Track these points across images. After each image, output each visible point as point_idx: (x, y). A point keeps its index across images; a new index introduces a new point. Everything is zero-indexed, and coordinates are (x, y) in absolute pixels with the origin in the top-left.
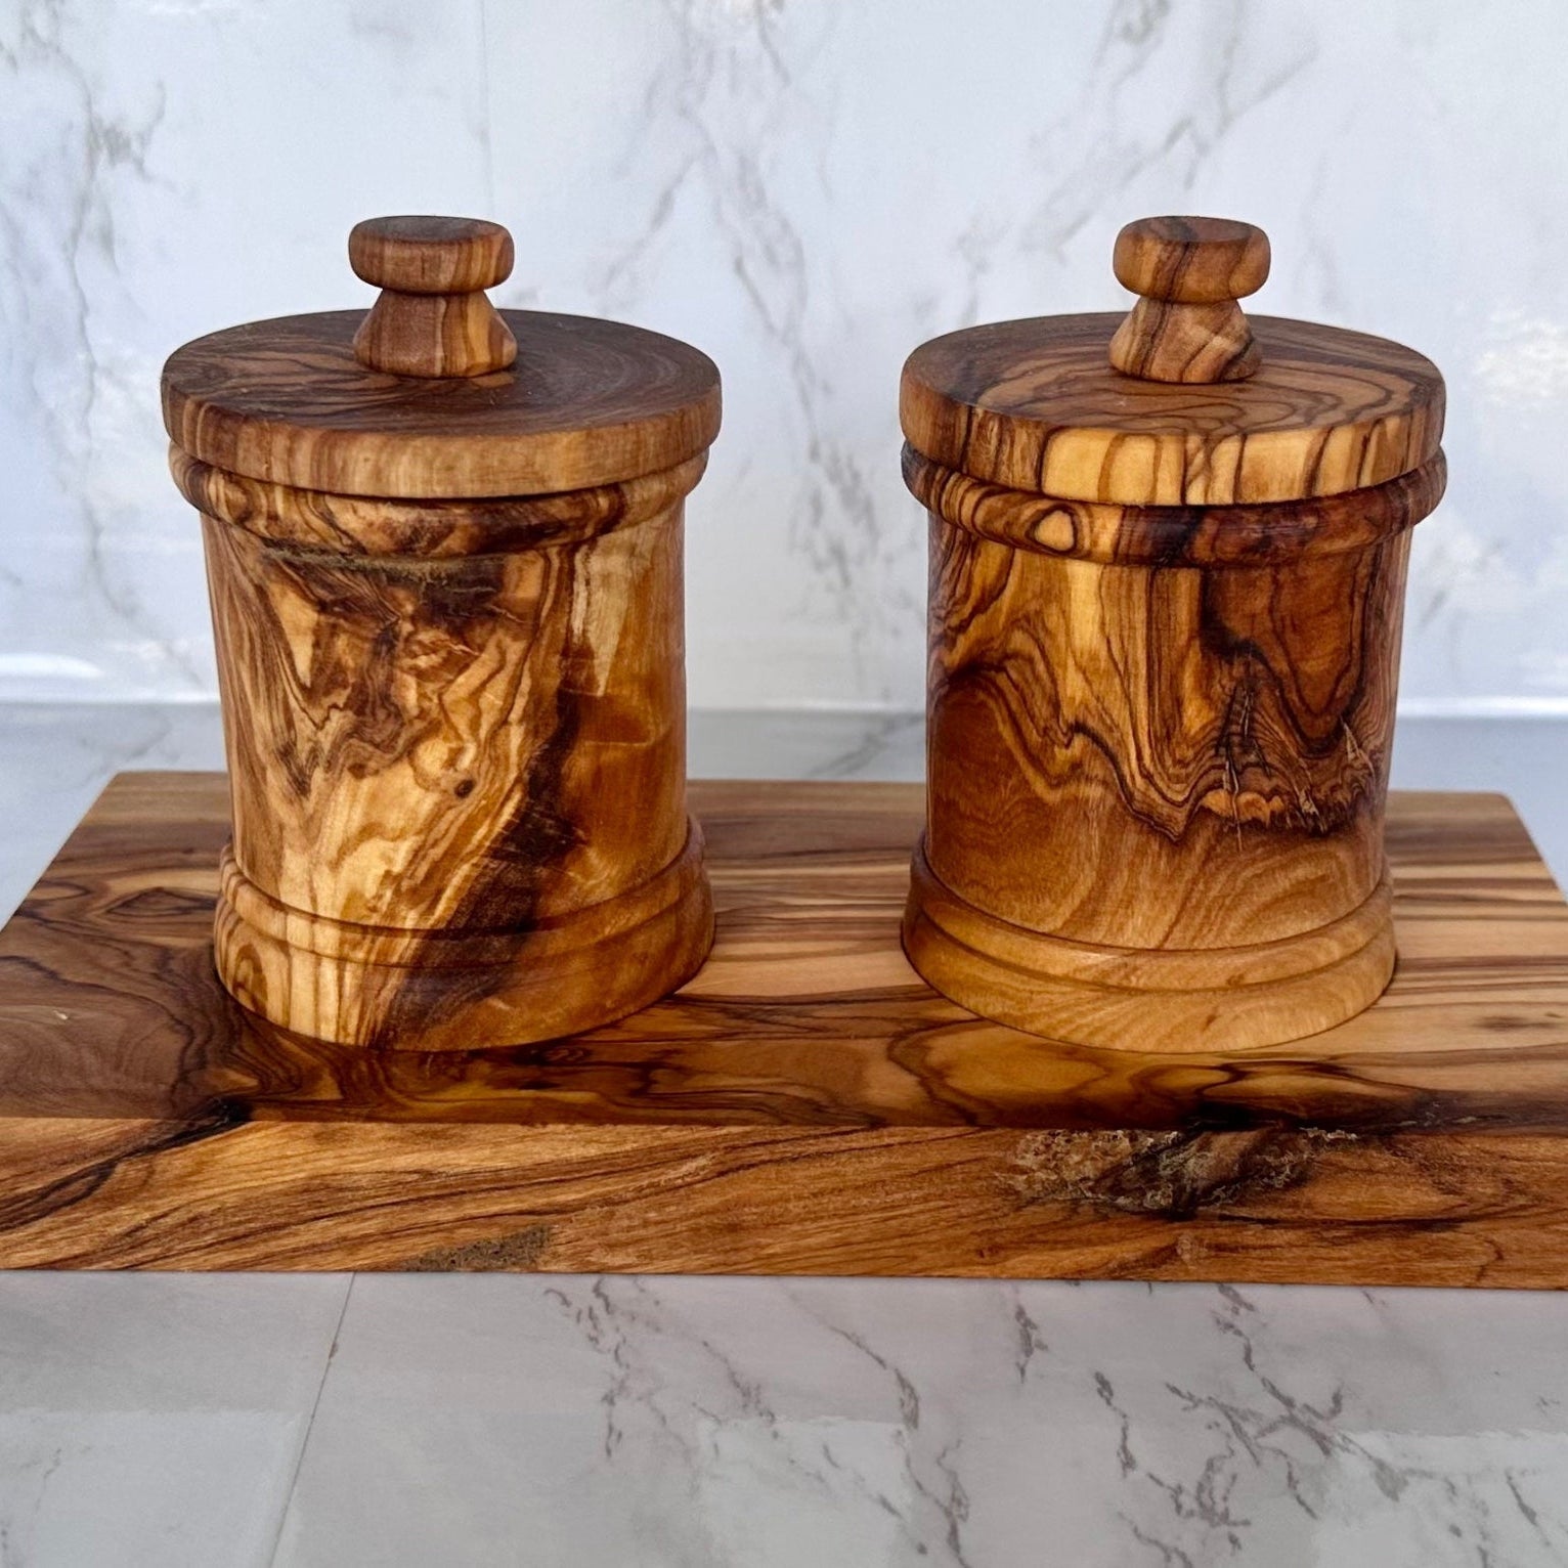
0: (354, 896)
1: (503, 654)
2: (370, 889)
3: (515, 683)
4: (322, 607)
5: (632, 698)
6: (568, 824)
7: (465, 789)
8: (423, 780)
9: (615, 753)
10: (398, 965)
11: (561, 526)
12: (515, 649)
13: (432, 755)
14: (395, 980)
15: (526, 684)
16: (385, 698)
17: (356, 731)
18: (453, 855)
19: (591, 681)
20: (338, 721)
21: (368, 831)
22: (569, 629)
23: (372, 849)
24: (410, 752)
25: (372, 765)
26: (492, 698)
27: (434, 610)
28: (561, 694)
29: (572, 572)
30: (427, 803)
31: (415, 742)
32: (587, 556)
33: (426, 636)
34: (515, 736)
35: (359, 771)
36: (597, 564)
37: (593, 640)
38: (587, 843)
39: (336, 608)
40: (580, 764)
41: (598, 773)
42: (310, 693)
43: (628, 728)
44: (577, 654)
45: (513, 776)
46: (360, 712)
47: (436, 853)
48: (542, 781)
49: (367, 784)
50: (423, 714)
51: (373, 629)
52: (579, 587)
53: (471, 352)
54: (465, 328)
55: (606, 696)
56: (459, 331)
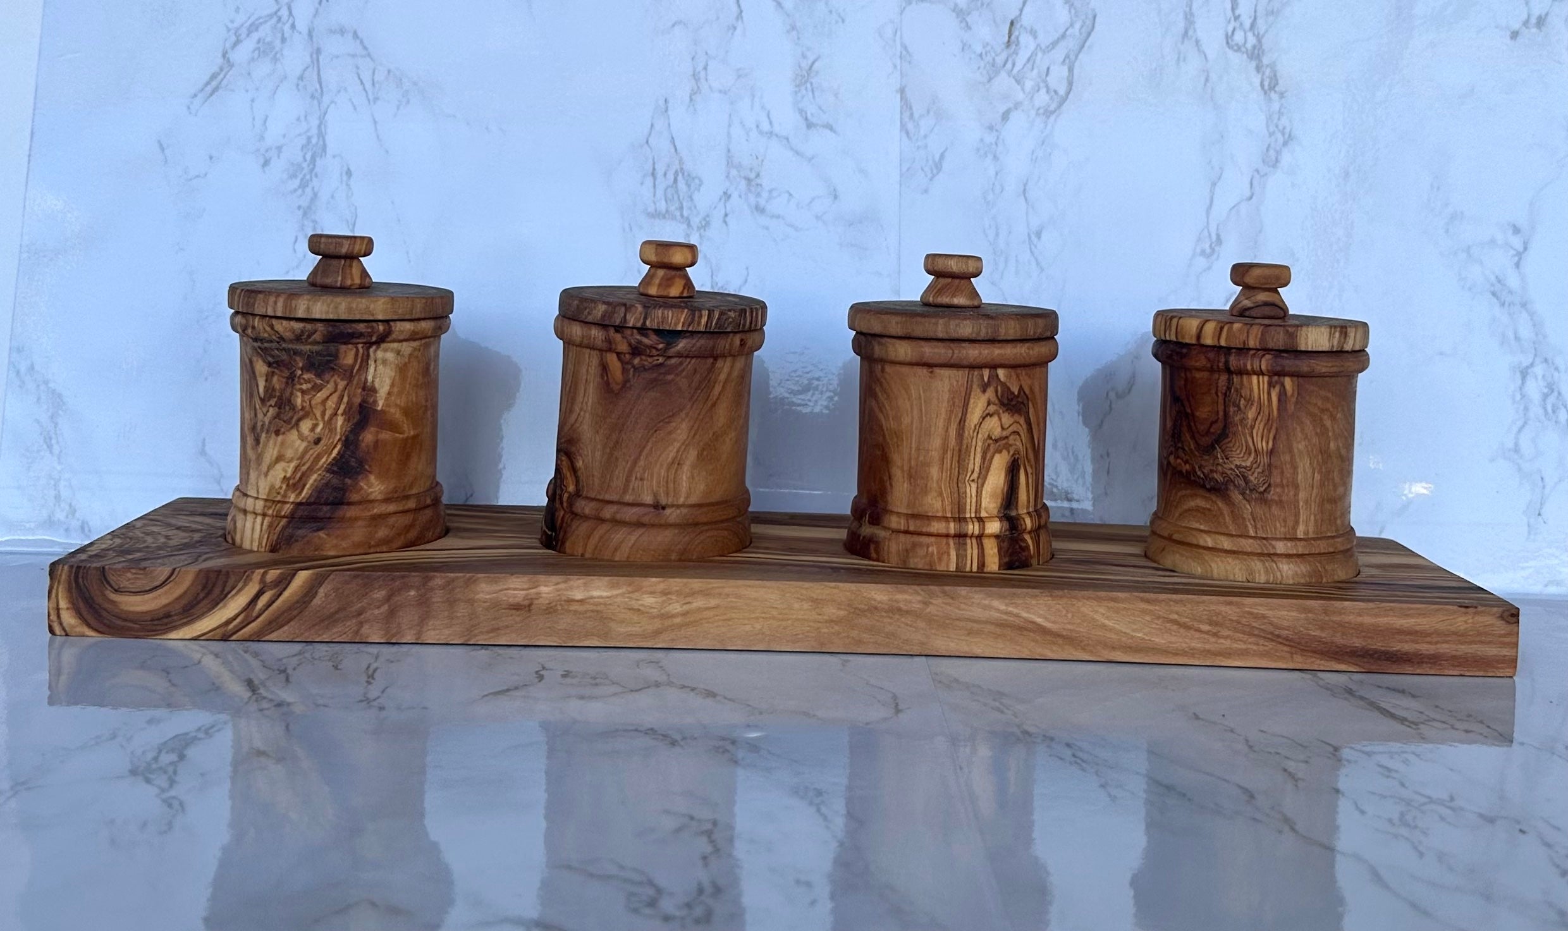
0: (272, 487)
1: (336, 385)
2: (278, 484)
3: (341, 398)
4: (270, 365)
5: (394, 414)
6: (361, 463)
7: (317, 441)
8: (302, 437)
9: (385, 435)
10: (284, 517)
11: (361, 335)
12: (342, 384)
13: (305, 426)
14: (284, 522)
15: (345, 399)
16: (289, 401)
17: (277, 416)
18: (311, 470)
19: (375, 402)
20: (272, 412)
21: (279, 458)
22: (366, 379)
23: (280, 466)
24: (297, 425)
25: (283, 430)
26: (331, 404)
27: (310, 366)
28: (360, 405)
29: (368, 356)
30: (301, 446)
31: (300, 420)
32: (375, 351)
33: (306, 376)
34: (340, 420)
35: (277, 433)
36: (380, 354)
37: (377, 385)
38: (370, 472)
39: (274, 365)
40: (368, 437)
41: (377, 442)
42: (263, 401)
43: (393, 427)
44: (369, 390)
45: (338, 437)
46: (280, 408)
47: (304, 468)
48: (350, 442)
49: (280, 438)
50: (303, 408)
51: (286, 373)
52: (371, 362)
53: (352, 280)
54: (351, 270)
55: (382, 410)
56: (348, 271)
